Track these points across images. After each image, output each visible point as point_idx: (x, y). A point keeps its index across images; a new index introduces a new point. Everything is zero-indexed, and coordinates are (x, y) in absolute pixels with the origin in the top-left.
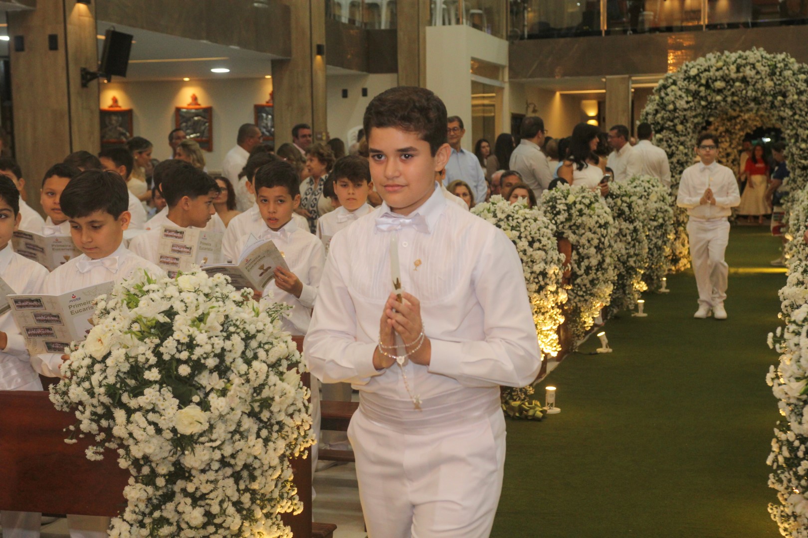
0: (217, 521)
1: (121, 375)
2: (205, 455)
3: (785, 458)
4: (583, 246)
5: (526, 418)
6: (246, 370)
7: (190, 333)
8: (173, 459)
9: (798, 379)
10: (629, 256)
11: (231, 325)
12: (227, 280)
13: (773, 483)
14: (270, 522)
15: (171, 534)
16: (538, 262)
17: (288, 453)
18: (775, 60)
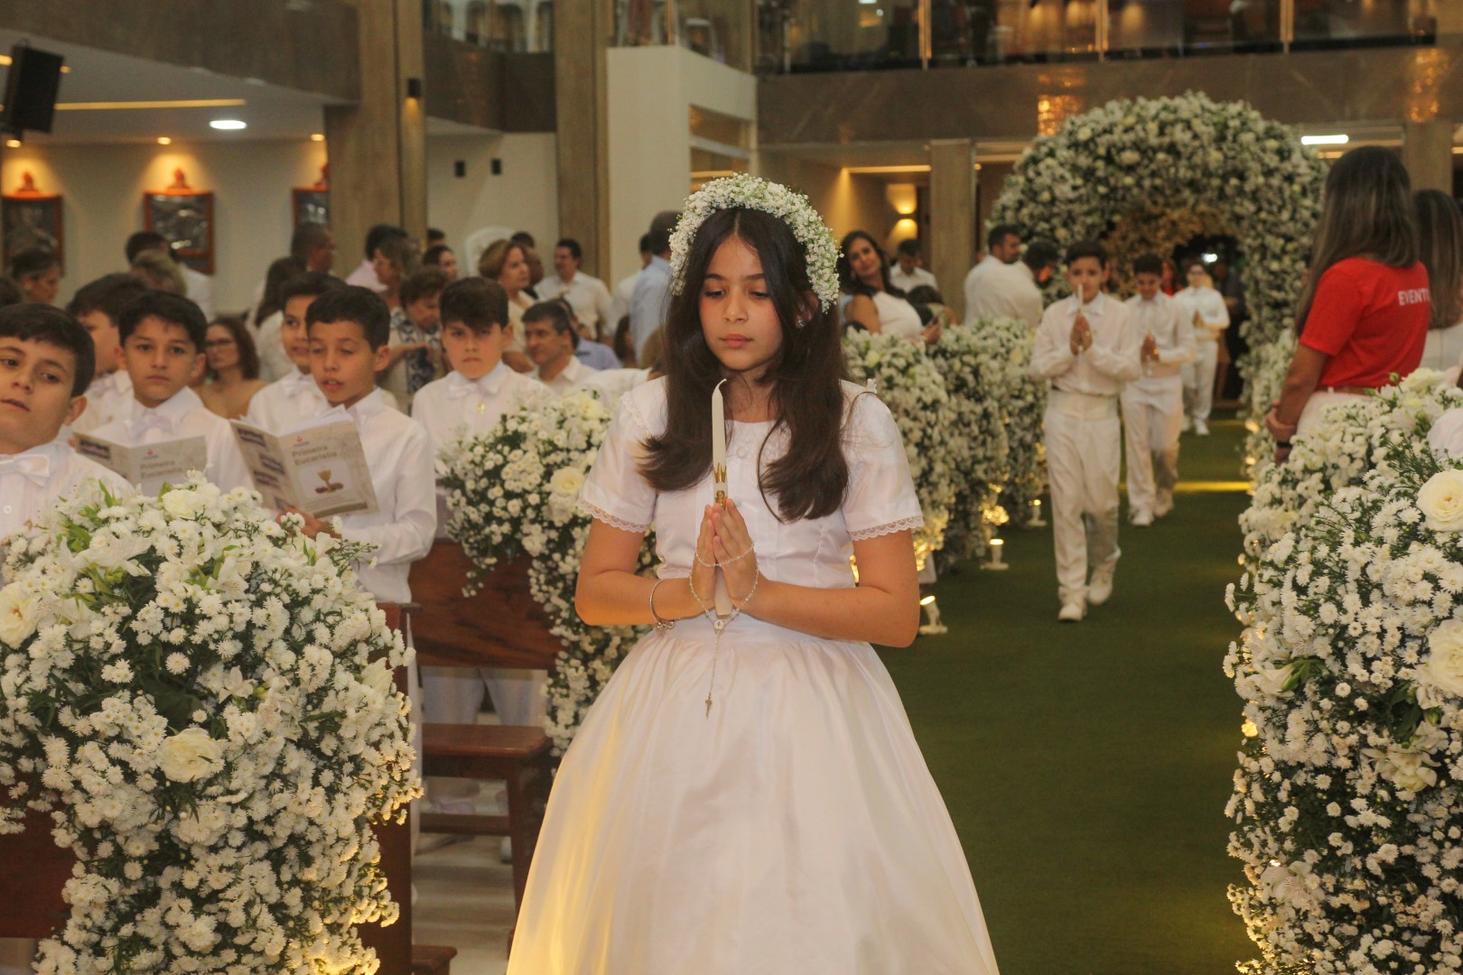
0: (241, 940)
1: (58, 673)
2: (217, 818)
3: (1257, 804)
6: (293, 662)
7: (188, 595)
8: (158, 828)
9: (1277, 663)
10: (975, 461)
11: (263, 581)
12: (254, 499)
13: (1236, 849)
14: (337, 940)
15: (154, 967)
17: (370, 814)
18: (1225, 113)
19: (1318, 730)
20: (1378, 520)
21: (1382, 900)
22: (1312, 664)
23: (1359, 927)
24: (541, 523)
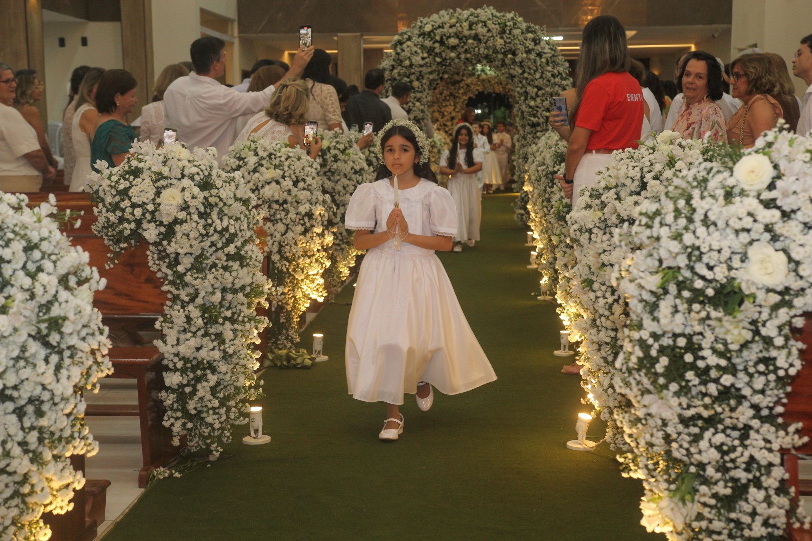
3: (639, 358)
4: (339, 192)
5: (295, 367)
6: (30, 284)
9: (651, 273)
11: (8, 232)
13: (620, 387)
14: (60, 465)
16: (303, 202)
18: (504, 18)
19: (677, 311)
20: (711, 185)
21: (719, 410)
22: (674, 272)
23: (701, 428)
24: (155, 222)
